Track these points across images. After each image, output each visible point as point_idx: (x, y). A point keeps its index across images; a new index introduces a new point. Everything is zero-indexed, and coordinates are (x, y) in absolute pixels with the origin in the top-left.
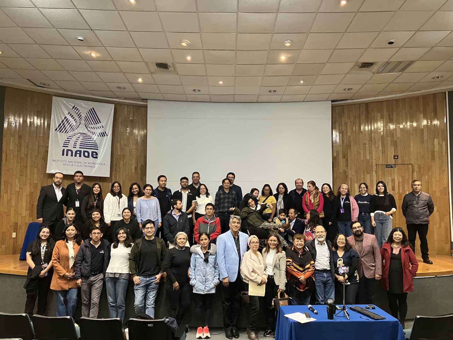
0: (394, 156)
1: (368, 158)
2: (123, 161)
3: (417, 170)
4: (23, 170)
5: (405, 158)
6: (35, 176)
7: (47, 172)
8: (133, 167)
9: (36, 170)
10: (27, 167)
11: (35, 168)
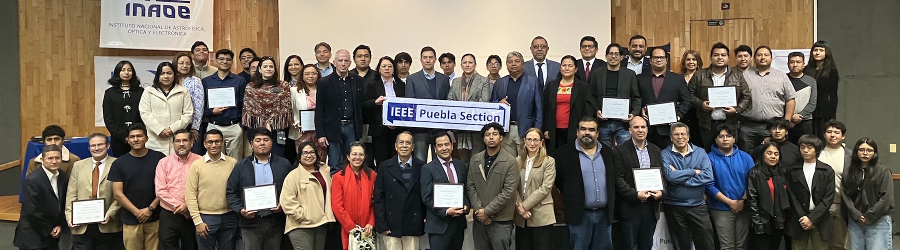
0: (723, 5)
1: (676, 7)
2: (236, 21)
3: (762, 29)
4: (57, 42)
5: (741, 7)
6: (80, 52)
7: (101, 46)
8: (255, 33)
9: (80, 42)
10: (64, 37)
11: (78, 38)
